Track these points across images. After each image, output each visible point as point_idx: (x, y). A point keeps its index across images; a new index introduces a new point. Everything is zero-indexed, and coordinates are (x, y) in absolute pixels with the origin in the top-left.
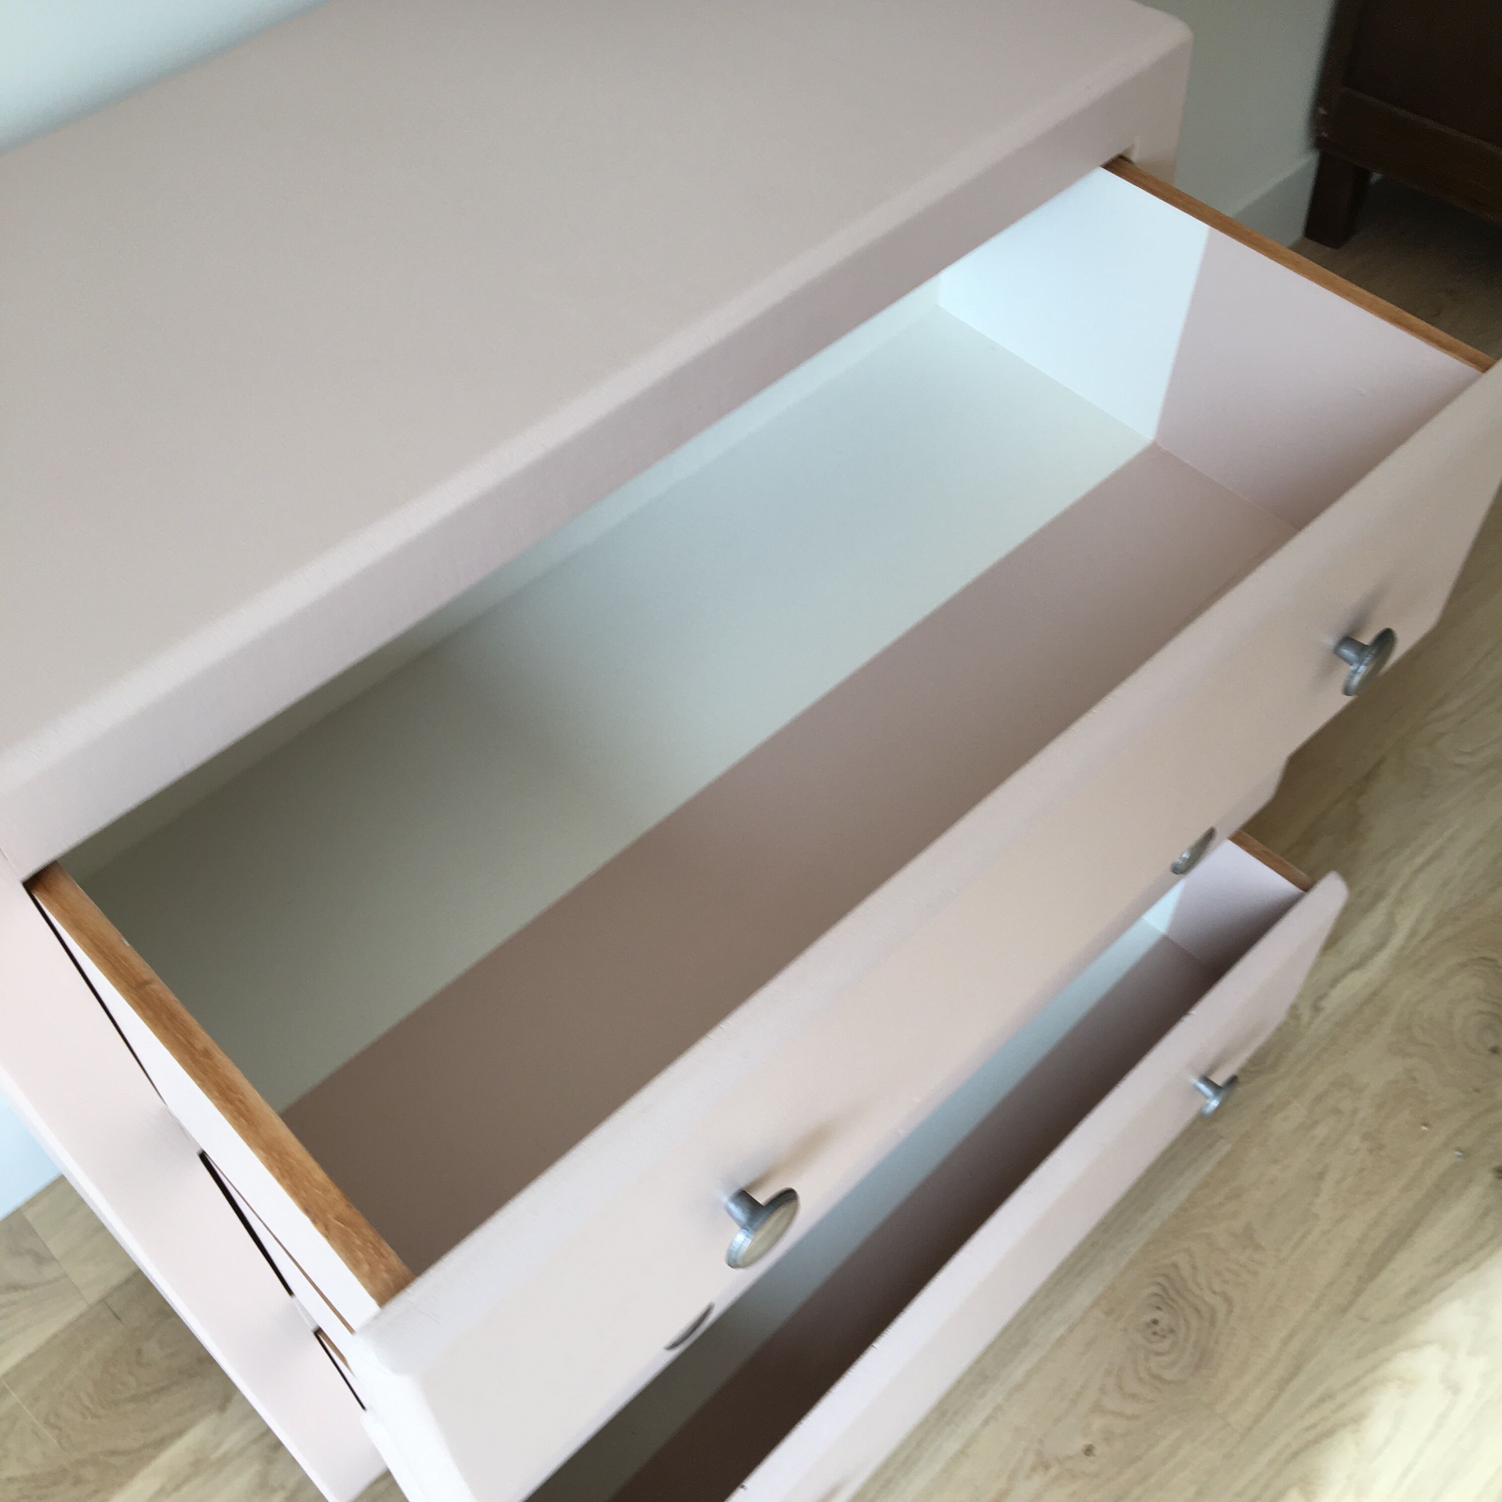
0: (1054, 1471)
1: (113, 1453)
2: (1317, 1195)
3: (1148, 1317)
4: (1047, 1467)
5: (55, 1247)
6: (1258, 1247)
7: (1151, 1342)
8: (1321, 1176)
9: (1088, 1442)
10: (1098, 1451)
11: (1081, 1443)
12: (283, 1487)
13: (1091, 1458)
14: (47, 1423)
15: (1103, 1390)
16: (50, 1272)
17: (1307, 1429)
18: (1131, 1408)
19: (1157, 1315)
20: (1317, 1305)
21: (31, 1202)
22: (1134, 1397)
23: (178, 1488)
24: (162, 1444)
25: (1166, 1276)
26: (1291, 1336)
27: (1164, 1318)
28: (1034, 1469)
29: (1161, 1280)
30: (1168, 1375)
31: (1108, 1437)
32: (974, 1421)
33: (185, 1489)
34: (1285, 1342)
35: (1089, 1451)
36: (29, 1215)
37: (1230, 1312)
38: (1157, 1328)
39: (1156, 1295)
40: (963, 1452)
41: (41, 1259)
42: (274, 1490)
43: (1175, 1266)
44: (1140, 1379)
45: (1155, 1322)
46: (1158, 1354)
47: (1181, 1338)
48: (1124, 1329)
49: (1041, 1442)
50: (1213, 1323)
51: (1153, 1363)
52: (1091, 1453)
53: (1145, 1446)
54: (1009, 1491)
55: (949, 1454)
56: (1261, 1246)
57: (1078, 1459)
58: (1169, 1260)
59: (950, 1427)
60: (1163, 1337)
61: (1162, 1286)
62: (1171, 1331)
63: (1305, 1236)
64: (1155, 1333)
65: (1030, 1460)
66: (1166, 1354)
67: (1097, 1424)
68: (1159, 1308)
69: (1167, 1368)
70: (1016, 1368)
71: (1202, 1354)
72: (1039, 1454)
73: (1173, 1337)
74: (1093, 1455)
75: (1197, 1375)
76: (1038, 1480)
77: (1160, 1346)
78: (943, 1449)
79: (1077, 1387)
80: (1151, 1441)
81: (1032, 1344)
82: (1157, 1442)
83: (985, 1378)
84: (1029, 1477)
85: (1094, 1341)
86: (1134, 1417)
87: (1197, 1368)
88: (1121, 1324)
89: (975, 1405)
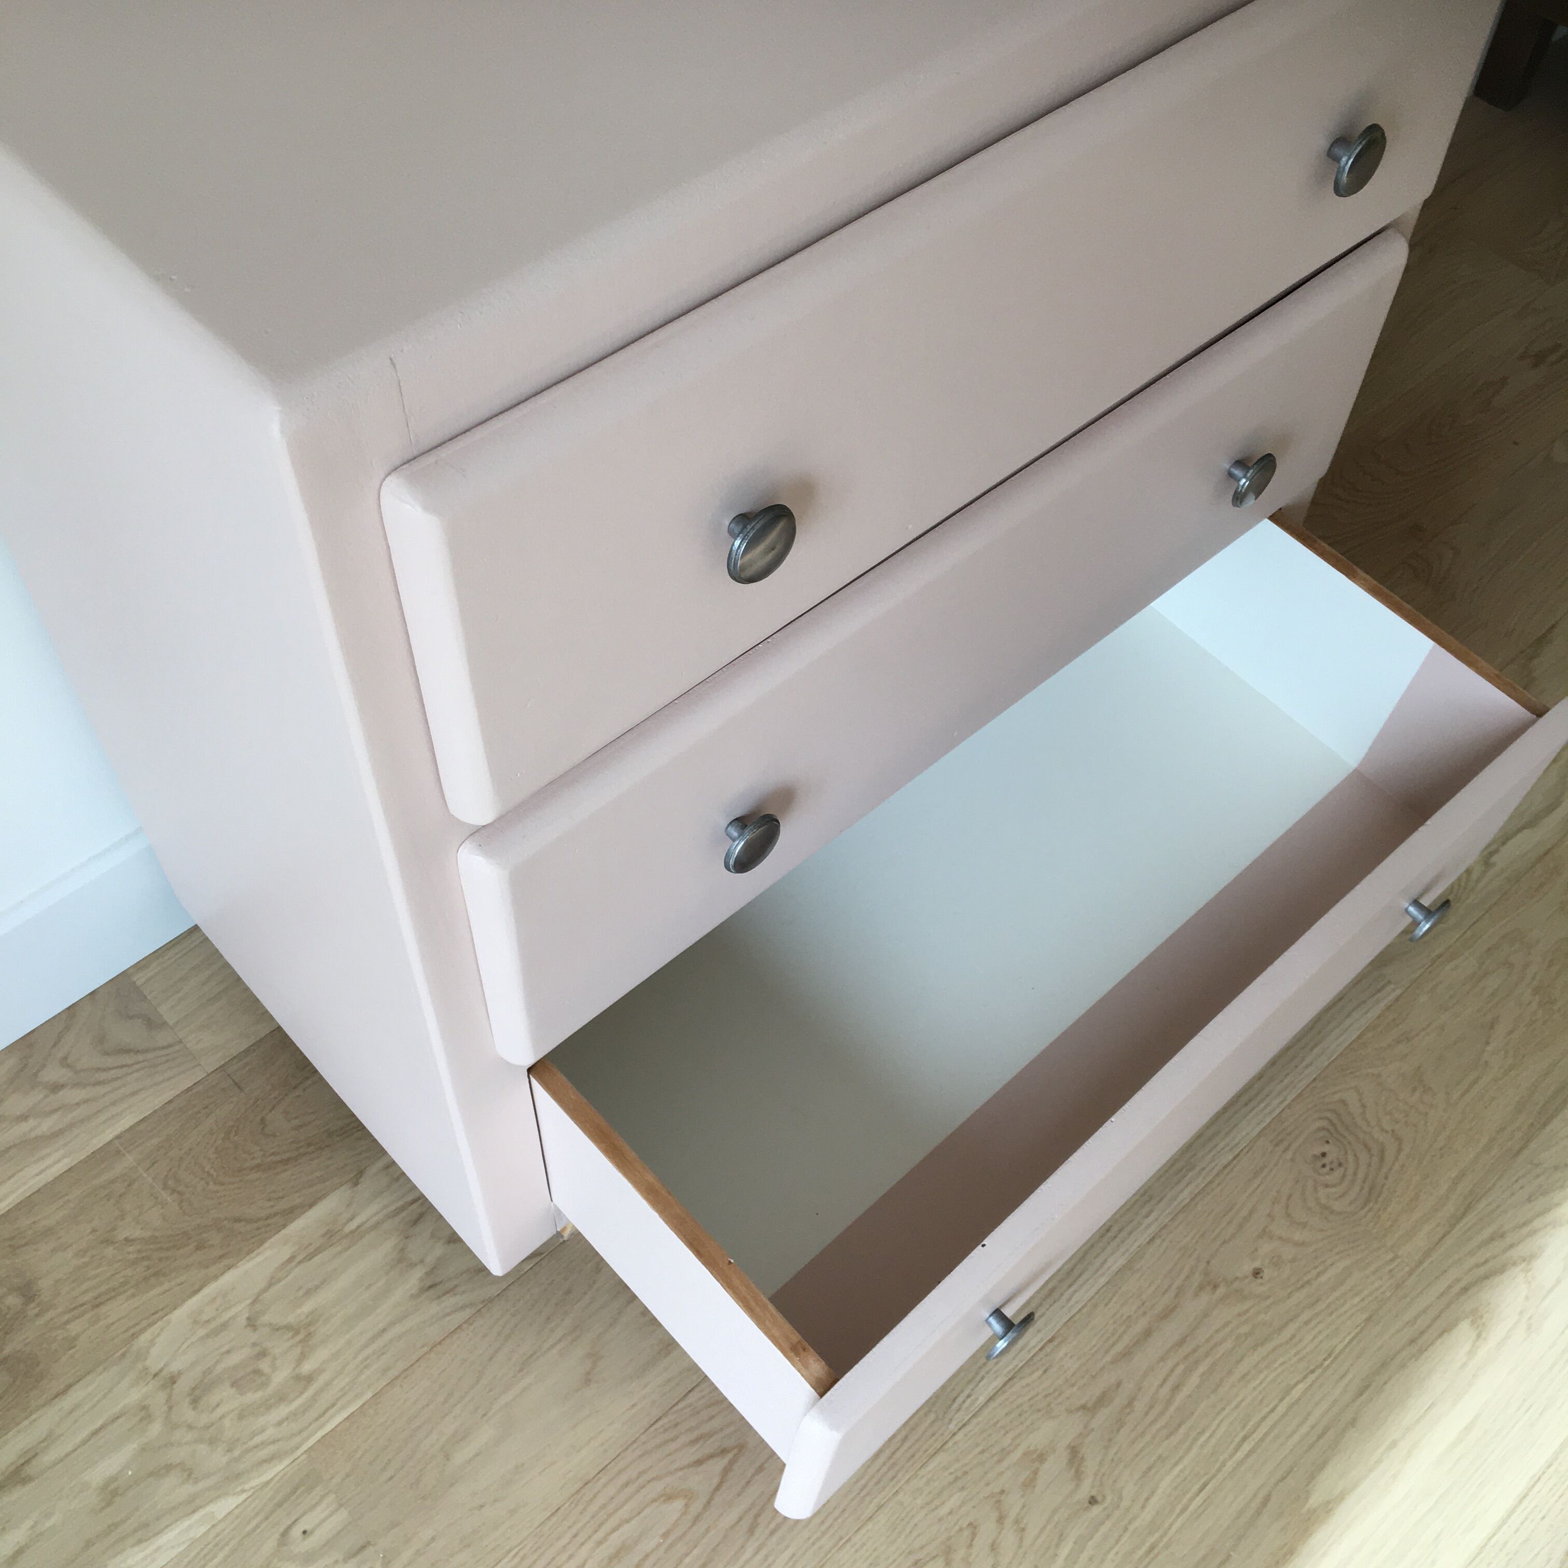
0: (1221, 1291)
1: (237, 1220)
2: (1488, 1043)
3: (1318, 1150)
4: (1215, 1287)
5: (167, 1013)
6: (1426, 1090)
7: (1319, 1174)
8: (1492, 1026)
9: (1257, 1264)
10: (1267, 1273)
11: (1248, 1268)
12: (422, 1261)
13: (1259, 1281)
14: (165, 1187)
15: (1271, 1216)
16: (163, 1038)
17: (1478, 1266)
18: (1298, 1236)
19: (1326, 1148)
20: (1487, 1148)
21: (140, 966)
22: (1304, 1225)
23: (310, 1257)
24: (291, 1213)
25: (1334, 1111)
26: (1462, 1174)
27: (1333, 1152)
28: (1201, 1288)
29: (1329, 1115)
30: (1337, 1206)
31: (1277, 1261)
32: (1140, 1238)
33: (317, 1259)
34: (1456, 1182)
35: (1257, 1273)
36: (139, 979)
37: (1399, 1150)
38: (1325, 1160)
39: (1324, 1129)
40: (1128, 1267)
41: (153, 1023)
42: (412, 1265)
43: (1343, 1102)
44: (1310, 1209)
45: (1324, 1155)
46: (1327, 1186)
47: (1350, 1171)
48: (1292, 1160)
49: (1208, 1262)
50: (1382, 1159)
51: (1322, 1193)
52: (1259, 1276)
53: (1315, 1272)
54: (1175, 1307)
55: (1115, 1268)
56: (1430, 1089)
57: (1247, 1281)
58: (1337, 1097)
59: (1115, 1243)
60: (1332, 1169)
61: (1330, 1121)
62: (1340, 1165)
63: (1475, 1082)
64: (1324, 1166)
65: (1197, 1279)
66: (1334, 1186)
67: (1266, 1248)
68: (1328, 1142)
69: (1336, 1199)
70: (1182, 1190)
71: (1371, 1189)
72: (1206, 1273)
73: (1342, 1170)
74: (1262, 1278)
75: (1367, 1209)
76: (1205, 1298)
77: (1329, 1179)
78: (1108, 1264)
79: (1244, 1212)
80: (1321, 1268)
81: (1198, 1169)
82: (1326, 1269)
83: (1151, 1198)
84: (1196, 1295)
85: (1262, 1170)
86: (1303, 1244)
87: (1367, 1202)
88: (1289, 1155)
89: (1140, 1224)
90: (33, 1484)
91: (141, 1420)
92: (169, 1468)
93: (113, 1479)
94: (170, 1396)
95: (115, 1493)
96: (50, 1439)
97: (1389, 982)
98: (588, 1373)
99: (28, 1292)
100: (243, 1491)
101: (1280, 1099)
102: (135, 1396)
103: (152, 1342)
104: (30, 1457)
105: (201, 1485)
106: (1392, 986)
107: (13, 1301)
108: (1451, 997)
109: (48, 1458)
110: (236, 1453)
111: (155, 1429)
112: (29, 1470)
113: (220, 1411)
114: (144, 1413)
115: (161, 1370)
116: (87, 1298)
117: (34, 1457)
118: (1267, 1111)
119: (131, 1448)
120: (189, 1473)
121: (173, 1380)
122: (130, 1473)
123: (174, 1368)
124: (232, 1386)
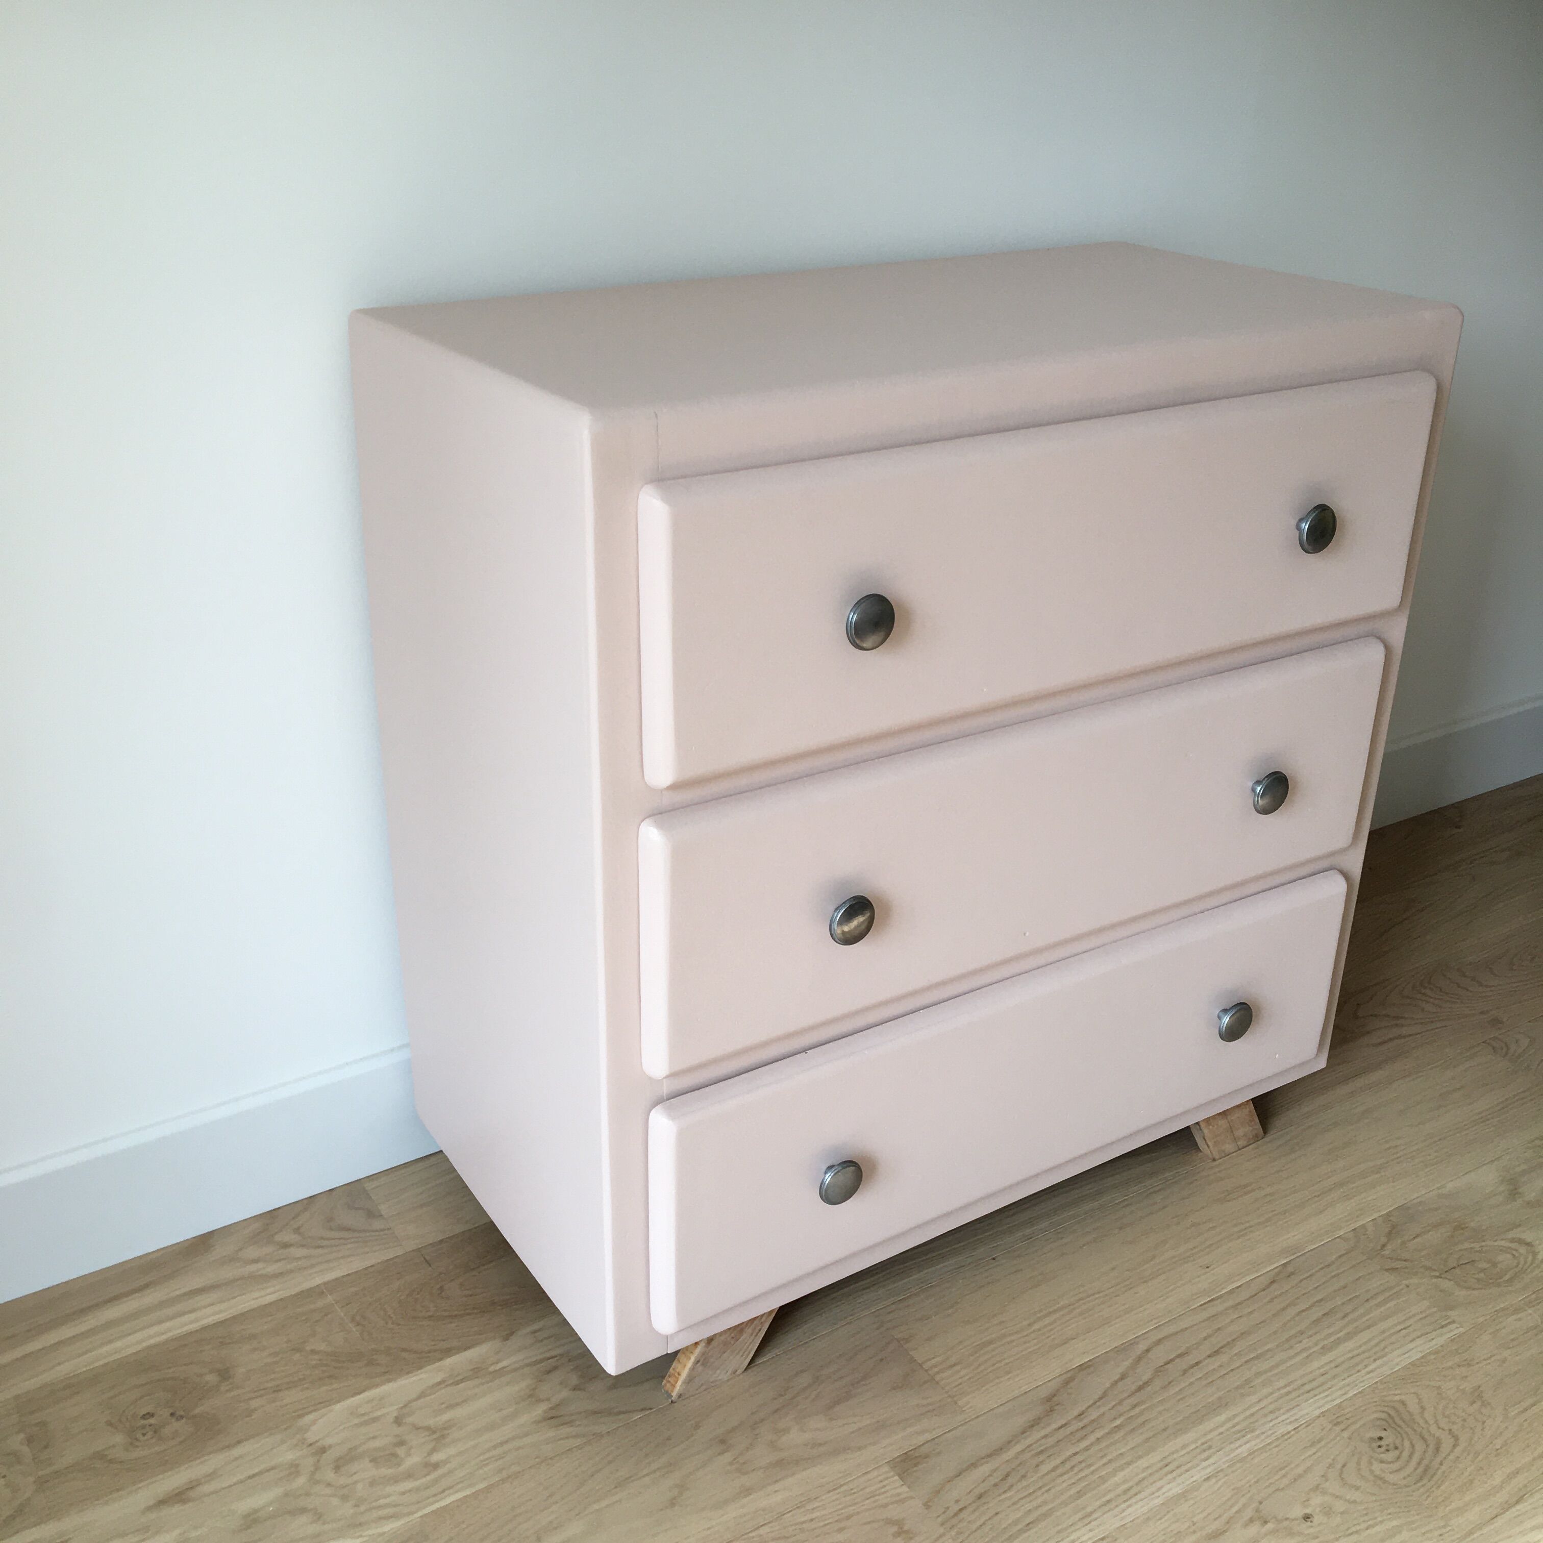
0: (1270, 1526)
1: (404, 1350)
3: (1375, 1434)
4: (1266, 1522)
5: (383, 1209)
6: (1485, 1404)
7: (1375, 1452)
9: (1308, 1511)
10: (1317, 1519)
11: (1298, 1512)
12: (548, 1399)
13: (1309, 1524)
14: (353, 1320)
15: (1325, 1477)
16: (377, 1224)
18: (1350, 1495)
19: (1383, 1434)
21: (370, 1178)
22: (1357, 1488)
23: (457, 1383)
24: (448, 1352)
25: (1393, 1408)
26: (1517, 1472)
27: (1389, 1438)
28: (1251, 1520)
29: (1388, 1410)
30: (1392, 1478)
31: (1327, 1511)
32: (1197, 1475)
33: (462, 1385)
34: (1510, 1477)
35: (1307, 1517)
36: (369, 1186)
37: (1455, 1446)
38: (1382, 1443)
39: (1383, 1419)
40: (1183, 1495)
41: (372, 1214)
42: (539, 1401)
43: (1403, 1403)
44: (1363, 1477)
45: (1381, 1438)
46: (1382, 1462)
47: (1405, 1454)
48: (1350, 1438)
49: (1261, 1503)
50: (1437, 1449)
51: (1376, 1467)
52: (1309, 1520)
53: (1363, 1526)
54: (1225, 1531)
55: (1170, 1494)
56: (1489, 1404)
57: (1296, 1522)
58: (1397, 1398)
59: (1170, 1476)
60: (1388, 1450)
61: (1389, 1415)
62: (1396, 1448)
63: (1533, 1405)
64: (1380, 1447)
65: (1249, 1513)
66: (1390, 1463)
67: (1317, 1500)
68: (1385, 1429)
69: (1391, 1473)
70: (1240, 1446)
71: (1425, 1471)
72: (1257, 1511)
73: (1397, 1452)
74: (1311, 1522)
75: (1420, 1484)
76: (1254, 1530)
77: (1383, 1456)
78: (1164, 1490)
79: (1300, 1470)
80: (1370, 1523)
81: (1257, 1432)
82: (1376, 1524)
83: (1210, 1447)
84: (1246, 1525)
85: (1319, 1441)
86: (1354, 1502)
87: (1421, 1479)
88: (1346, 1434)
89: (1198, 1465)
90: (191, 1504)
91: (290, 1474)
92: (303, 1510)
93: (256, 1511)
94: (318, 1461)
95: (256, 1521)
96: (212, 1476)
97: (1454, 1322)
98: (674, 1498)
99: (225, 1374)
100: (361, 1536)
101: (1343, 1392)
102: (290, 1456)
103: (314, 1422)
104: (192, 1486)
105: (327, 1527)
106: (1454, 1326)
107: (212, 1378)
108: (1513, 1340)
109: (206, 1488)
110: (362, 1508)
111: (301, 1481)
112: (192, 1494)
113: (355, 1478)
114: (294, 1469)
115: (317, 1442)
116: (269, 1385)
117: (197, 1486)
118: (1329, 1398)
119: (277, 1491)
120: (319, 1516)
121: (323, 1450)
122: (271, 1509)
123: (329, 1441)
124: (371, 1461)
